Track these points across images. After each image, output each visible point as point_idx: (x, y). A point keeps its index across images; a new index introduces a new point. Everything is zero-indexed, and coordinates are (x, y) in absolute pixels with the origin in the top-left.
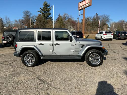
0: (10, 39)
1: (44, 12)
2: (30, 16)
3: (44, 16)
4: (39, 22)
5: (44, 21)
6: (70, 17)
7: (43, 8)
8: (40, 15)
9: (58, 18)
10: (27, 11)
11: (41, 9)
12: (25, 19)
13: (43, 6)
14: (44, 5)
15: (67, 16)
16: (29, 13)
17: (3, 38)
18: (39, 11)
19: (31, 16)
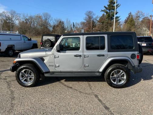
0: (48, 45)
1: (109, 11)
2: (92, 17)
3: (109, 16)
4: (102, 24)
5: (108, 23)
6: (145, 16)
7: (108, 5)
8: (103, 15)
9: (128, 18)
10: (90, 12)
11: (105, 7)
12: (87, 21)
13: (108, 4)
14: (110, 1)
15: (141, 15)
16: (92, 14)
17: (41, 44)
18: (103, 10)
19: (94, 17)
